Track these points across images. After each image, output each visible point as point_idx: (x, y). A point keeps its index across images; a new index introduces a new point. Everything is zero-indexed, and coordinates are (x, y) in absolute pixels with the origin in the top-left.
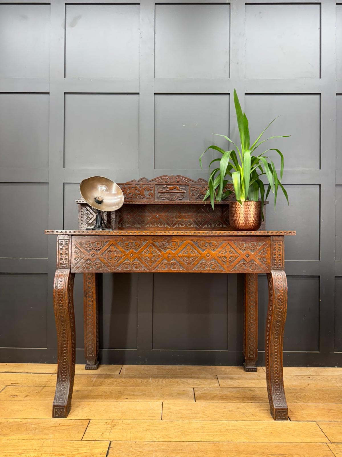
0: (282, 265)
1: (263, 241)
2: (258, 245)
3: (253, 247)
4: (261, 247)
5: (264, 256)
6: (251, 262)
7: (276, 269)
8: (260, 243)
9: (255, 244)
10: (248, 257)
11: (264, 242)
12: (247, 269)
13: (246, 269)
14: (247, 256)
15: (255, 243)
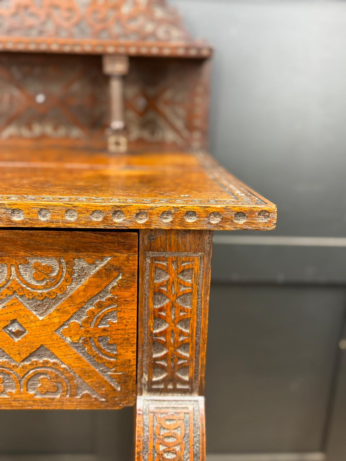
0: (191, 370)
1: (100, 255)
2: (71, 273)
3: (45, 287)
4: (87, 286)
5: (104, 330)
6: (34, 359)
7: (162, 386)
8: (81, 264)
9: (52, 272)
10: (17, 334)
11: (102, 259)
12: (14, 391)
13: (9, 390)
14: (14, 328)
15: (53, 263)
